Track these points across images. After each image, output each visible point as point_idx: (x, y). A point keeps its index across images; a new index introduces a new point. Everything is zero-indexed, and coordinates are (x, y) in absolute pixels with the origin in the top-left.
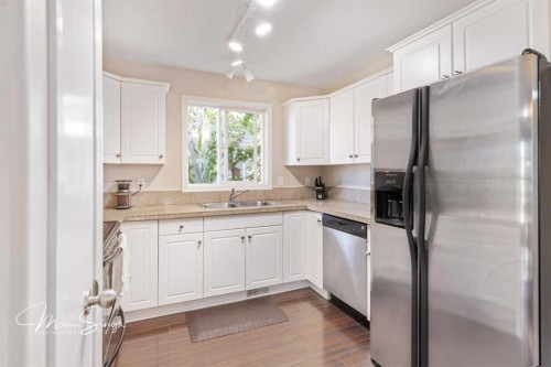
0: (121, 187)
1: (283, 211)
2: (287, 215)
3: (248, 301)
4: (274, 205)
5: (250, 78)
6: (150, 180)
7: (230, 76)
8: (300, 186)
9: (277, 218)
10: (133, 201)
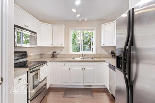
0: (54, 53)
1: (96, 61)
2: (97, 63)
3: (84, 88)
4: (95, 59)
5: (86, 20)
6: (61, 51)
7: (80, 20)
8: (107, 53)
9: (94, 64)
10: (57, 56)
